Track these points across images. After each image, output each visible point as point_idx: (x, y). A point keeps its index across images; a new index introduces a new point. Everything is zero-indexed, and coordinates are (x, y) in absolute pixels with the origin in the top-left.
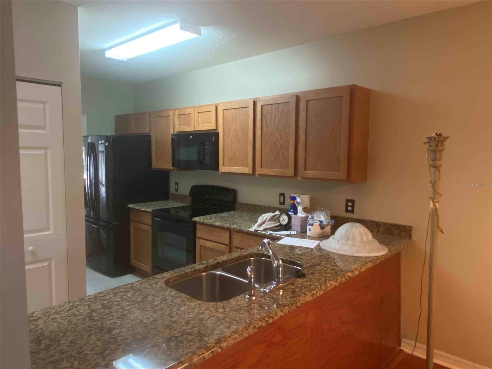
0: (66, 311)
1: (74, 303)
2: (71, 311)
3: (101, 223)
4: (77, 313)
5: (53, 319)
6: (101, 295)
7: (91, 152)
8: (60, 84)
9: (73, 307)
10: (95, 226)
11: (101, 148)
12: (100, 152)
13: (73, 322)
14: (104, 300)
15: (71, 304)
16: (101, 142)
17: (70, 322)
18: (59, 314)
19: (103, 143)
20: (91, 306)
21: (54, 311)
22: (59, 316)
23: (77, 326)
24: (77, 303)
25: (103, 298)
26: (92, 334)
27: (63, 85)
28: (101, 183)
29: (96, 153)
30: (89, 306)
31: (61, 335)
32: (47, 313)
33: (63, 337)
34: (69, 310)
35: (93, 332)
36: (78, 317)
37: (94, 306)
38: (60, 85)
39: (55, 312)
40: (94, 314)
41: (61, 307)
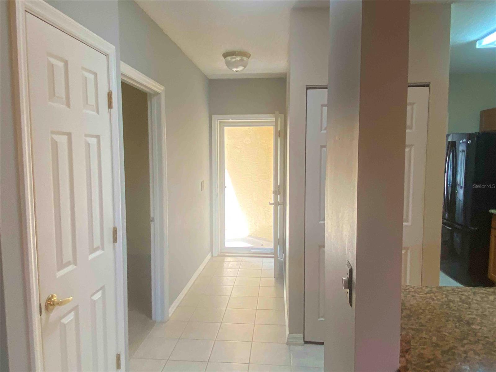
0: (424, 293)
1: (431, 289)
2: (428, 295)
3: (456, 226)
4: (435, 299)
5: (412, 296)
6: (459, 290)
7: (450, 151)
8: (428, 84)
9: (430, 292)
10: (449, 228)
11: (462, 147)
12: (460, 151)
13: (431, 305)
14: (462, 295)
15: (429, 289)
16: (463, 141)
17: (428, 304)
18: (418, 294)
19: (465, 142)
20: (448, 296)
21: (413, 290)
22: (418, 295)
23: (435, 309)
24: (434, 290)
25: (460, 293)
26: (450, 320)
27: (431, 85)
28: (459, 185)
29: (456, 153)
30: (447, 296)
31: (421, 311)
32: (407, 289)
33: (422, 313)
34: (426, 293)
35: (451, 319)
36: (436, 302)
37: (451, 297)
38: (428, 86)
39: (415, 291)
40: (451, 304)
41: (419, 289)
